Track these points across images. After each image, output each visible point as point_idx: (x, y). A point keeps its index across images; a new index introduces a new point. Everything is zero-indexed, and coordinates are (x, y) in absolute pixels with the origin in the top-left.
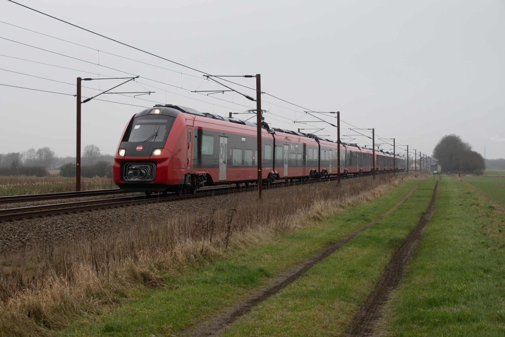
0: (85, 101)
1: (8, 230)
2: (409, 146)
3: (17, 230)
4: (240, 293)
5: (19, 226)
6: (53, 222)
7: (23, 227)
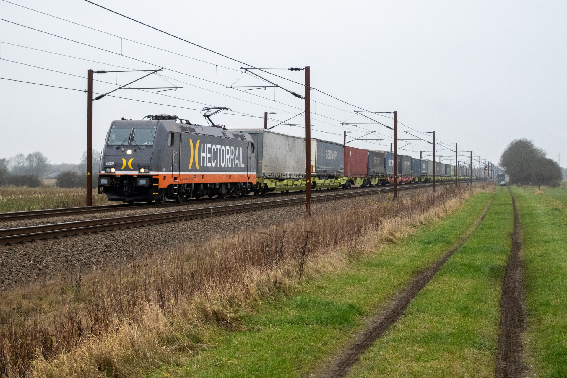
0: (97, 98)
1: (22, 255)
2: (472, 153)
3: (32, 254)
4: (338, 337)
5: (34, 249)
6: (73, 245)
7: (38, 250)
